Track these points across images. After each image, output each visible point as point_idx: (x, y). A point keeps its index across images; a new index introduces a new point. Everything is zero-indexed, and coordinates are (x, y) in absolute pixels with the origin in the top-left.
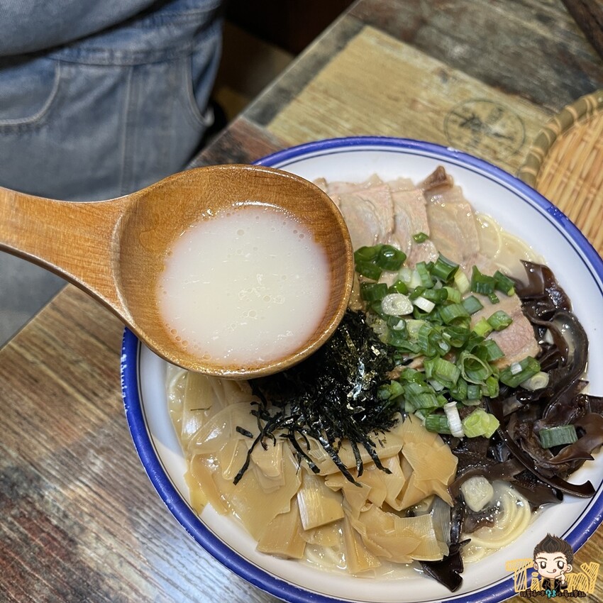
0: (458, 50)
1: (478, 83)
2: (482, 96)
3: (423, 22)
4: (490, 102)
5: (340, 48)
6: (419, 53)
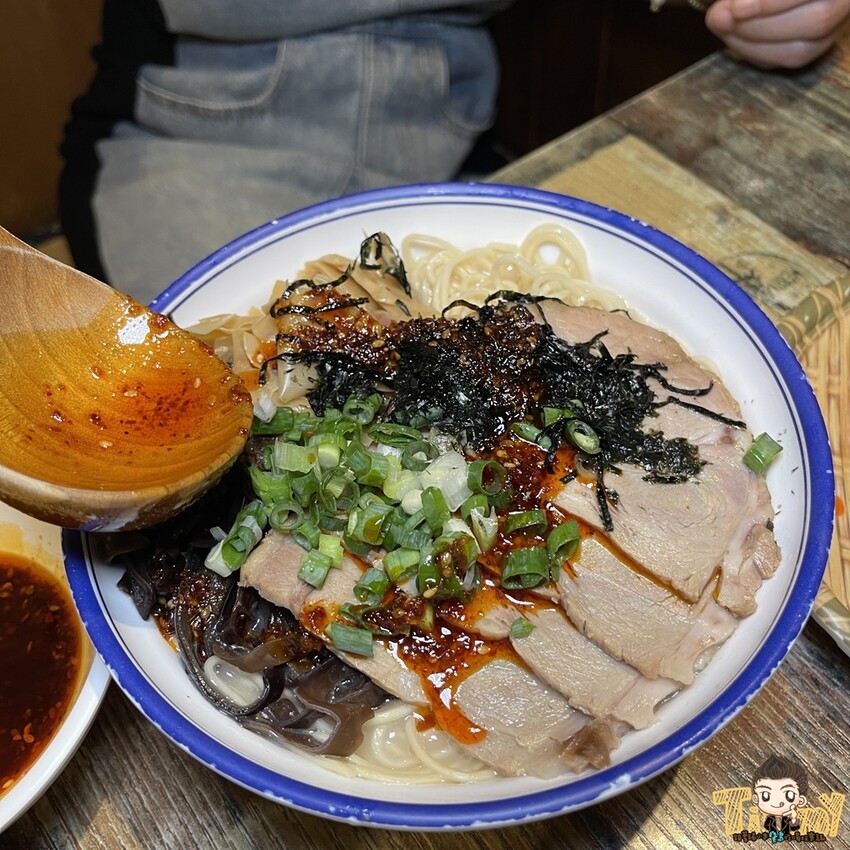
0: (755, 185)
1: (773, 232)
2: (773, 249)
3: (714, 142)
4: (784, 259)
5: (581, 158)
6: (694, 180)
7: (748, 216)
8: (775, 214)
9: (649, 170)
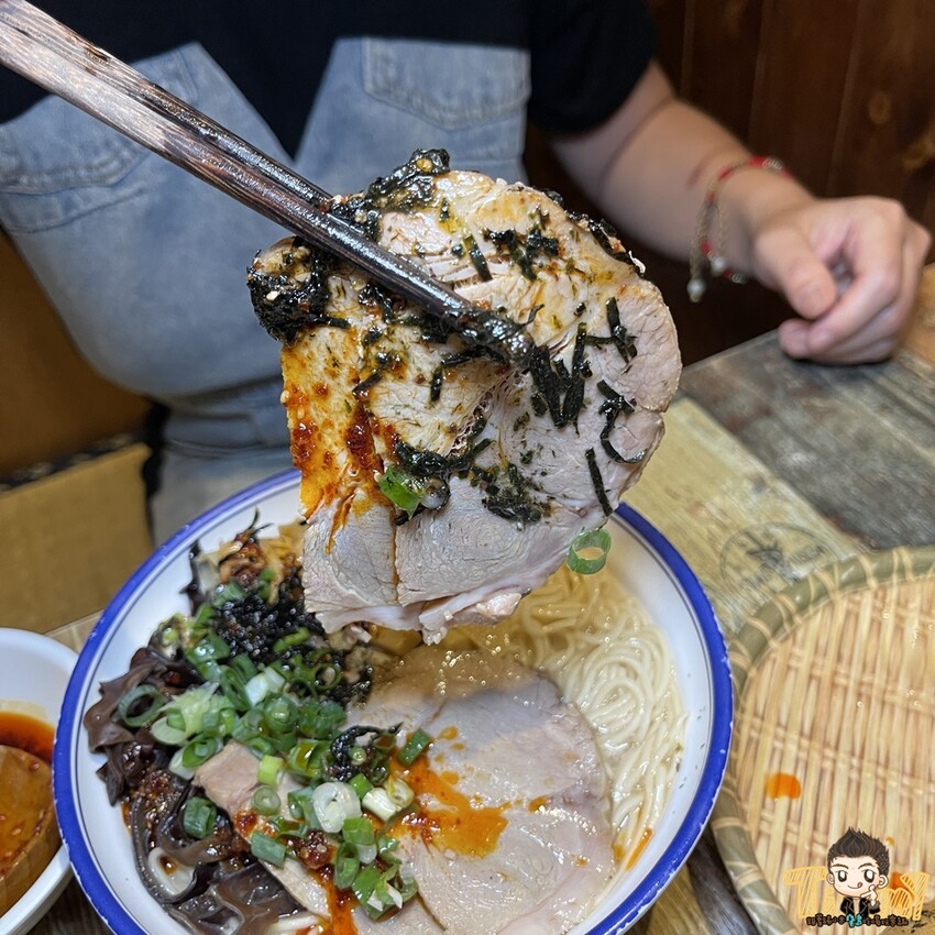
0: (798, 458)
1: (806, 506)
2: (802, 523)
3: (766, 412)
7: (784, 489)
8: (812, 489)
9: (697, 435)
